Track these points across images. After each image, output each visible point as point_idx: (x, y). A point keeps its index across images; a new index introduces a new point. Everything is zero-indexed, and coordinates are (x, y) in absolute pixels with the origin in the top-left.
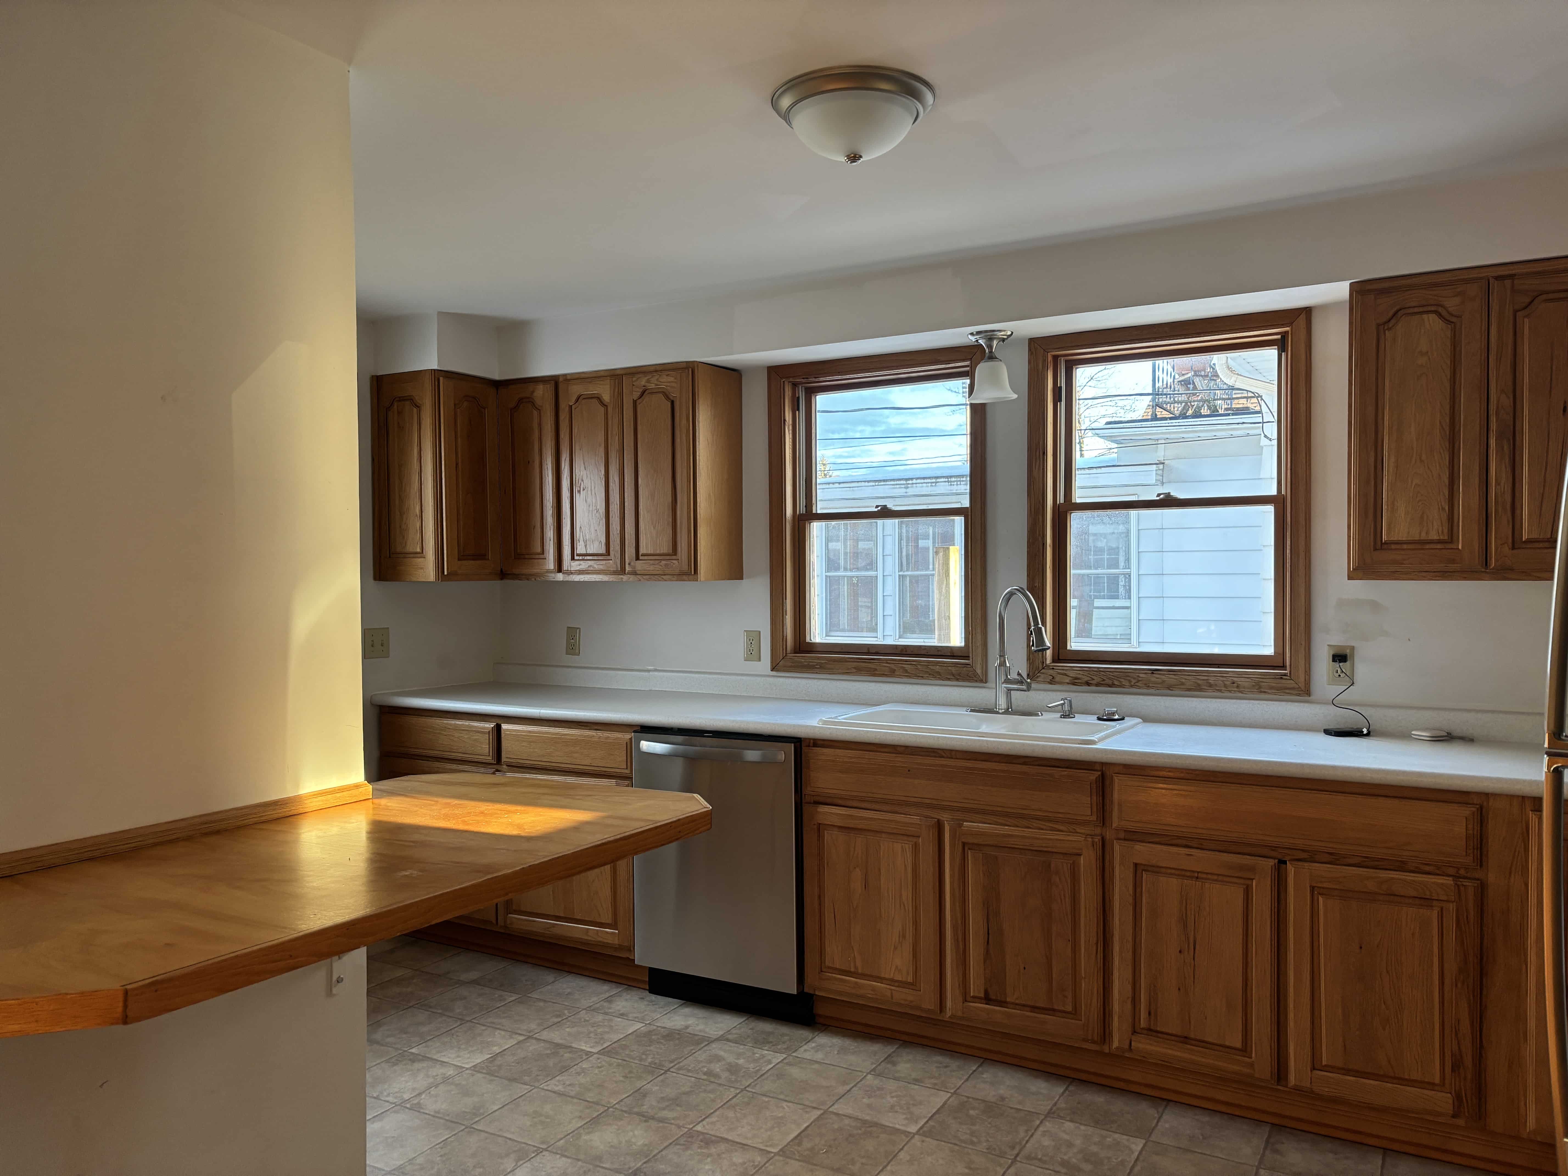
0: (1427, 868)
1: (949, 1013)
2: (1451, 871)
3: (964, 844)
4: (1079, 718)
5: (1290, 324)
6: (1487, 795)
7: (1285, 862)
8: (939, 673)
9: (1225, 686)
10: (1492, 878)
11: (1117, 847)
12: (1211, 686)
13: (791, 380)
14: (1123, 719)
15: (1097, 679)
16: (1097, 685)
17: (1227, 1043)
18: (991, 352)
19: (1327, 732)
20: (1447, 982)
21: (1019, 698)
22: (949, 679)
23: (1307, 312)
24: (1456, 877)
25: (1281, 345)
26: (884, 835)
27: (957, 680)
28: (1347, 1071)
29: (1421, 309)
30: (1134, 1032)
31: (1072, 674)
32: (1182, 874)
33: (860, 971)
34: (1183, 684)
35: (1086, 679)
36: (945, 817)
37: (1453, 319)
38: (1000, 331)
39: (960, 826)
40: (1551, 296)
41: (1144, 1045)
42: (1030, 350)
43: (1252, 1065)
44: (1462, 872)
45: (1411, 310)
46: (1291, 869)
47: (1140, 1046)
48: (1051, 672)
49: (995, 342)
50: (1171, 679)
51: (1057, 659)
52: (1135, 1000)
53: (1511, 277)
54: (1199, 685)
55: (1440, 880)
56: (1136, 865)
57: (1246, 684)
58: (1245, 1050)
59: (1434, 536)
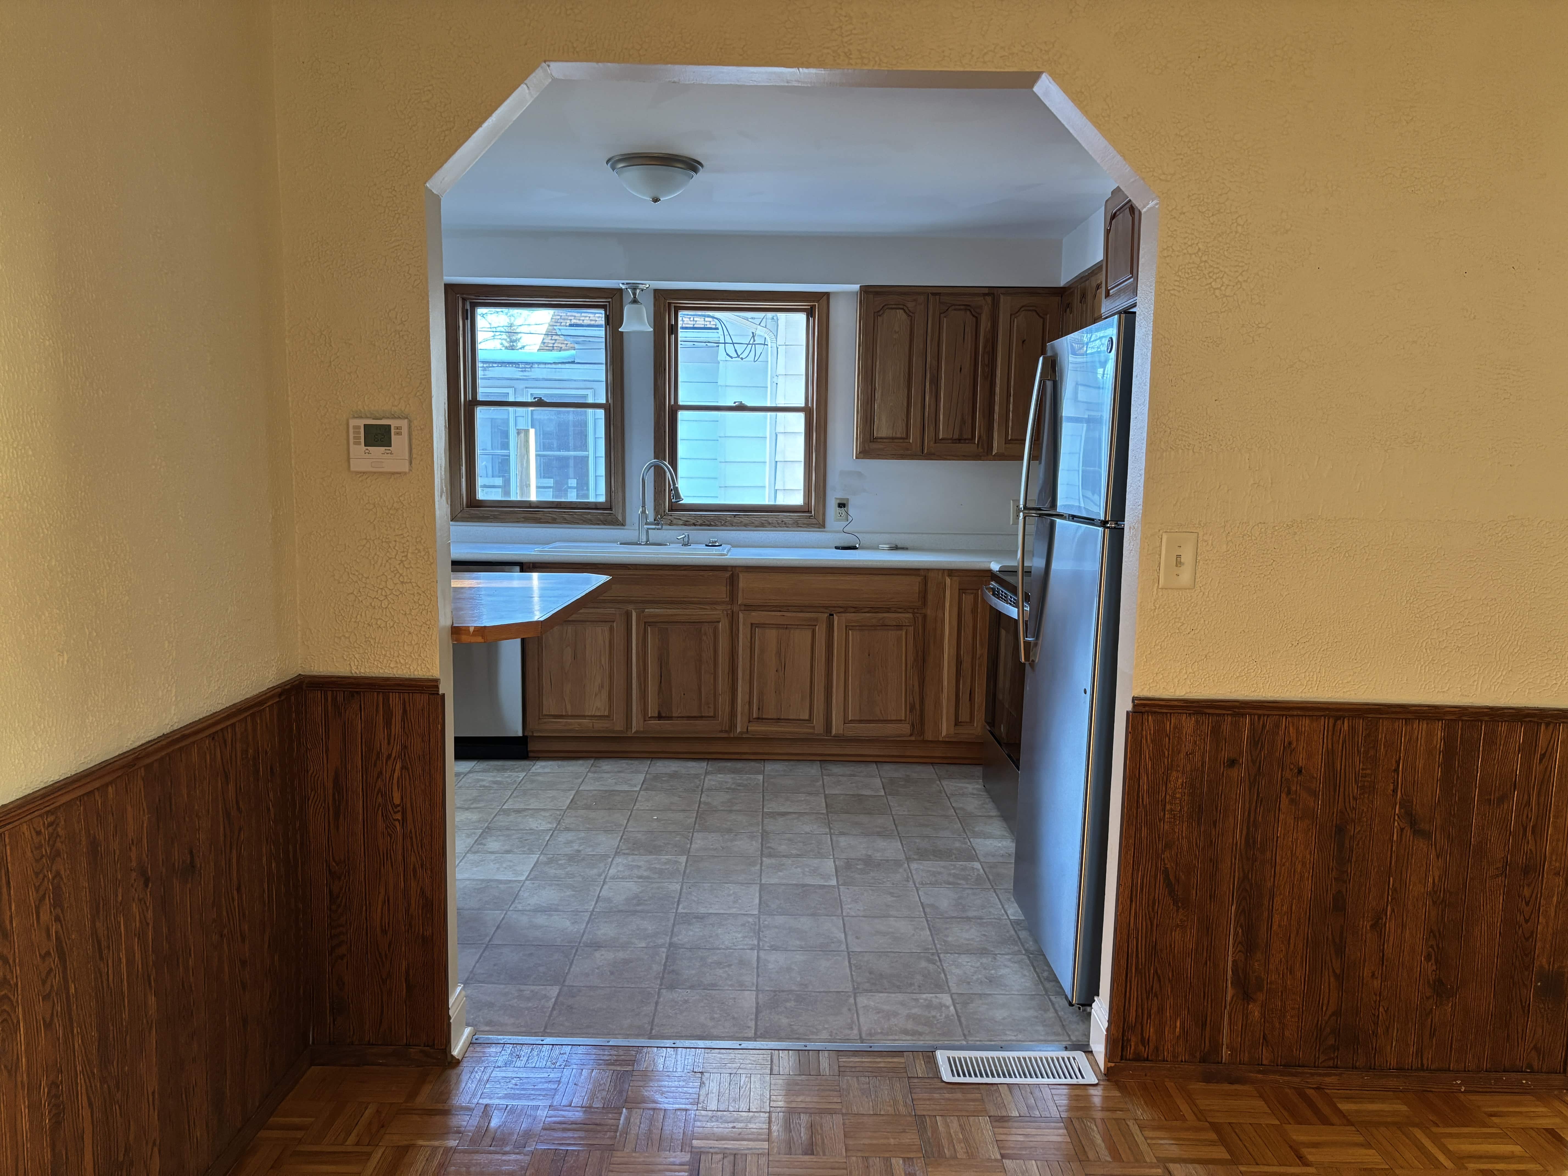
0: (900, 610)
1: (634, 730)
2: (911, 611)
3: (645, 623)
4: (693, 546)
5: (818, 302)
6: (928, 570)
7: (833, 615)
8: (590, 520)
9: (778, 524)
10: (929, 612)
11: (741, 615)
12: (770, 524)
13: (465, 296)
14: (721, 545)
15: (700, 522)
16: (701, 525)
17: (801, 718)
18: (635, 297)
19: (837, 548)
20: (909, 666)
21: (655, 535)
22: (599, 524)
23: (827, 295)
24: (913, 613)
25: (810, 313)
26: (588, 623)
27: (605, 524)
28: (860, 721)
29: (895, 306)
30: (749, 722)
31: (684, 519)
32: (778, 626)
33: (570, 714)
34: (753, 523)
35: (694, 521)
36: (630, 607)
37: (911, 314)
38: (642, 284)
39: (643, 612)
40: (957, 307)
41: (754, 728)
42: (655, 297)
43: (814, 727)
44: (916, 610)
45: (891, 306)
46: (835, 617)
47: (753, 728)
48: (670, 517)
49: (638, 291)
50: (745, 520)
51: (671, 510)
52: (750, 703)
53: (939, 294)
54: (763, 523)
55: (907, 615)
56: (752, 624)
57: (790, 522)
58: (810, 720)
59: (899, 435)
